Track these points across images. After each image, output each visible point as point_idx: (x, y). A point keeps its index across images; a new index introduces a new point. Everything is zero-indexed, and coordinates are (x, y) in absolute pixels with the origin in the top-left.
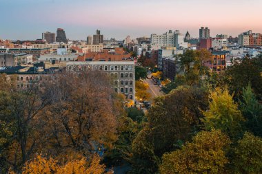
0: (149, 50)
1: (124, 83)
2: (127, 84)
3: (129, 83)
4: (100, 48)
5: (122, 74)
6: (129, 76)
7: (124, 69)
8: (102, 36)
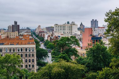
0: (52, 36)
1: (28, 61)
2: (30, 62)
3: (31, 61)
4: (15, 35)
5: (26, 54)
6: (31, 55)
7: (28, 51)
8: (19, 26)
